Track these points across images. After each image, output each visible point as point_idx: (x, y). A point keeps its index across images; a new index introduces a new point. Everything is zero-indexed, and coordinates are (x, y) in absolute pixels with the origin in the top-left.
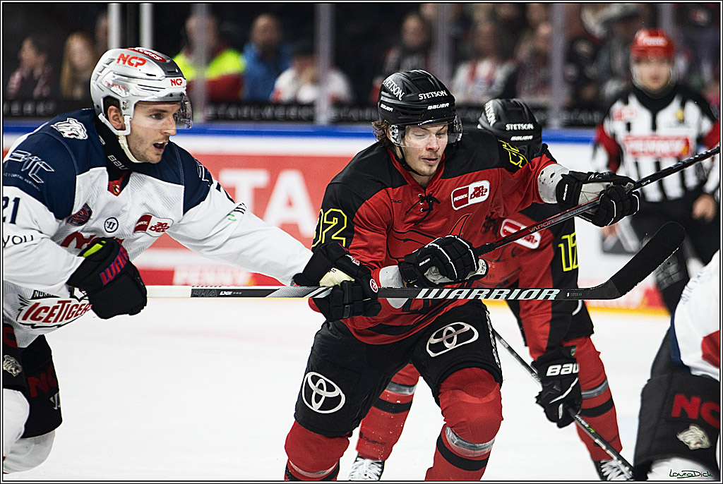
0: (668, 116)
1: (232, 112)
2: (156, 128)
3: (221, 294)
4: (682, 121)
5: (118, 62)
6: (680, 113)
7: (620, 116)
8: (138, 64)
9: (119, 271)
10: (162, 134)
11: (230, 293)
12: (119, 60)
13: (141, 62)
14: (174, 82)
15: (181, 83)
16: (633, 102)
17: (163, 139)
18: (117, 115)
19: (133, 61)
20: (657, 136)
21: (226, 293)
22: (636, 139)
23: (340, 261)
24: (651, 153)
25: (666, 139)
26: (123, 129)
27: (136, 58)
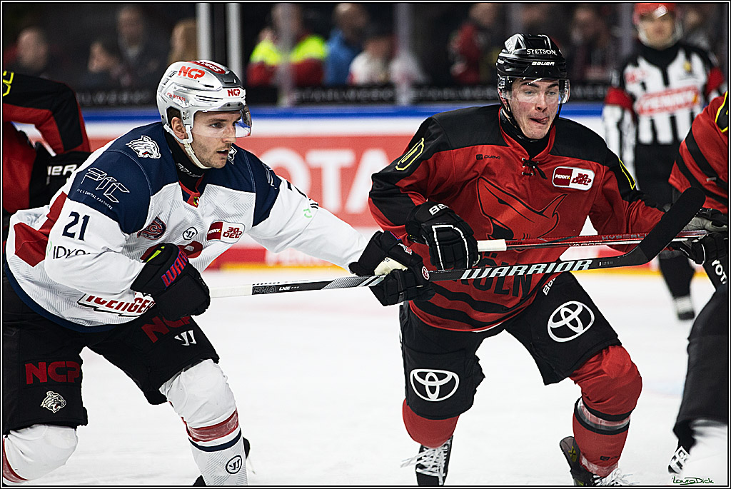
0: (677, 68)
1: (317, 95)
2: (218, 136)
3: (280, 289)
4: (690, 72)
5: (179, 75)
6: (687, 65)
7: (633, 78)
8: (197, 76)
9: (180, 272)
10: (223, 142)
11: (288, 288)
12: (180, 72)
13: (200, 74)
14: (232, 93)
15: (239, 93)
16: (643, 63)
17: (224, 147)
18: (180, 126)
19: (193, 73)
20: (671, 90)
21: (284, 288)
22: (652, 96)
23: (393, 251)
24: (666, 109)
25: (679, 91)
26: (186, 137)
27: (196, 70)
